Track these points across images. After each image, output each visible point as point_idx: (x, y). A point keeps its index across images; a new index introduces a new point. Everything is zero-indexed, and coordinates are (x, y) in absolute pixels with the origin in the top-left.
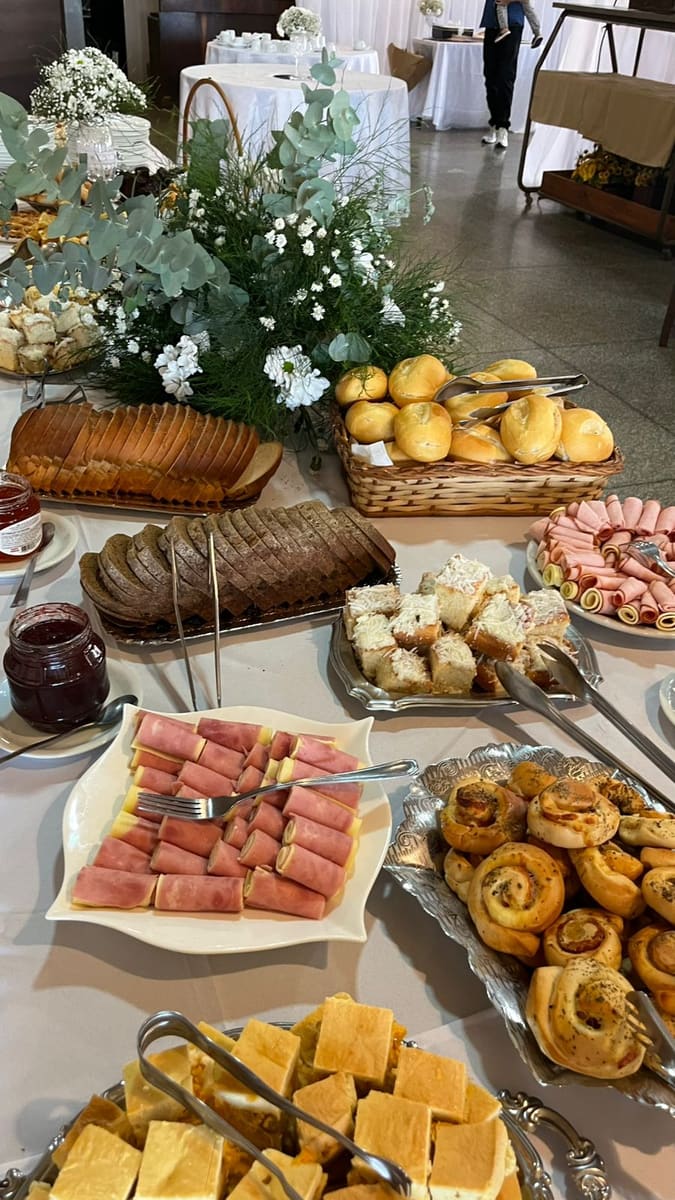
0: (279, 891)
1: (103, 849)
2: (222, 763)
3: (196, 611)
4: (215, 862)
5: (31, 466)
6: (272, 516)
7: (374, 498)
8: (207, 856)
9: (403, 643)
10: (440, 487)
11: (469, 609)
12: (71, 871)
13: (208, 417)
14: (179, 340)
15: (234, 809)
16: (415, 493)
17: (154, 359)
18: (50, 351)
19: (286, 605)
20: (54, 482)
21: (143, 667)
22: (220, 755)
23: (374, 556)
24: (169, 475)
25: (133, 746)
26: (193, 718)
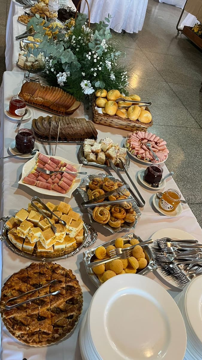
0: (58, 188)
1: (29, 175)
2: (53, 166)
3: (54, 136)
4: (48, 181)
5: (25, 95)
6: (74, 120)
7: (97, 120)
8: (47, 180)
9: (93, 152)
10: (112, 121)
11: (107, 148)
12: (23, 177)
13: (66, 93)
14: (63, 73)
15: (53, 174)
16: (106, 121)
17: (57, 74)
18: (33, 64)
19: (73, 139)
20: (29, 100)
21: (41, 145)
22: (53, 164)
23: (93, 133)
24: (54, 105)
25: (37, 159)
26: (49, 156)
